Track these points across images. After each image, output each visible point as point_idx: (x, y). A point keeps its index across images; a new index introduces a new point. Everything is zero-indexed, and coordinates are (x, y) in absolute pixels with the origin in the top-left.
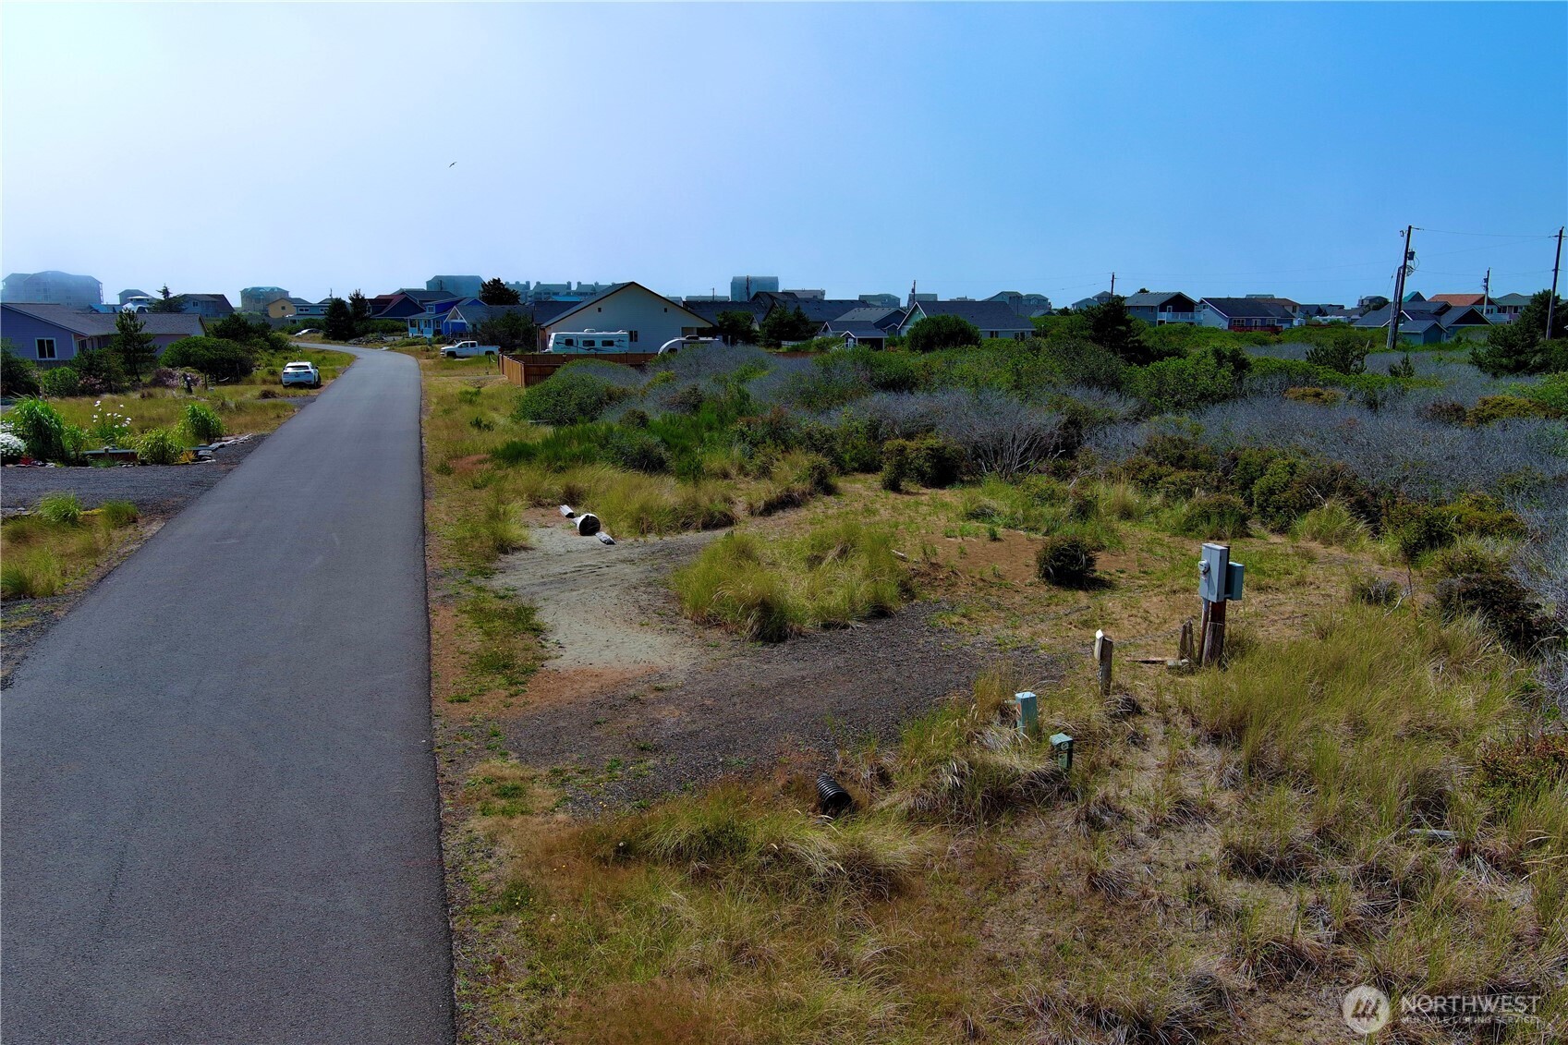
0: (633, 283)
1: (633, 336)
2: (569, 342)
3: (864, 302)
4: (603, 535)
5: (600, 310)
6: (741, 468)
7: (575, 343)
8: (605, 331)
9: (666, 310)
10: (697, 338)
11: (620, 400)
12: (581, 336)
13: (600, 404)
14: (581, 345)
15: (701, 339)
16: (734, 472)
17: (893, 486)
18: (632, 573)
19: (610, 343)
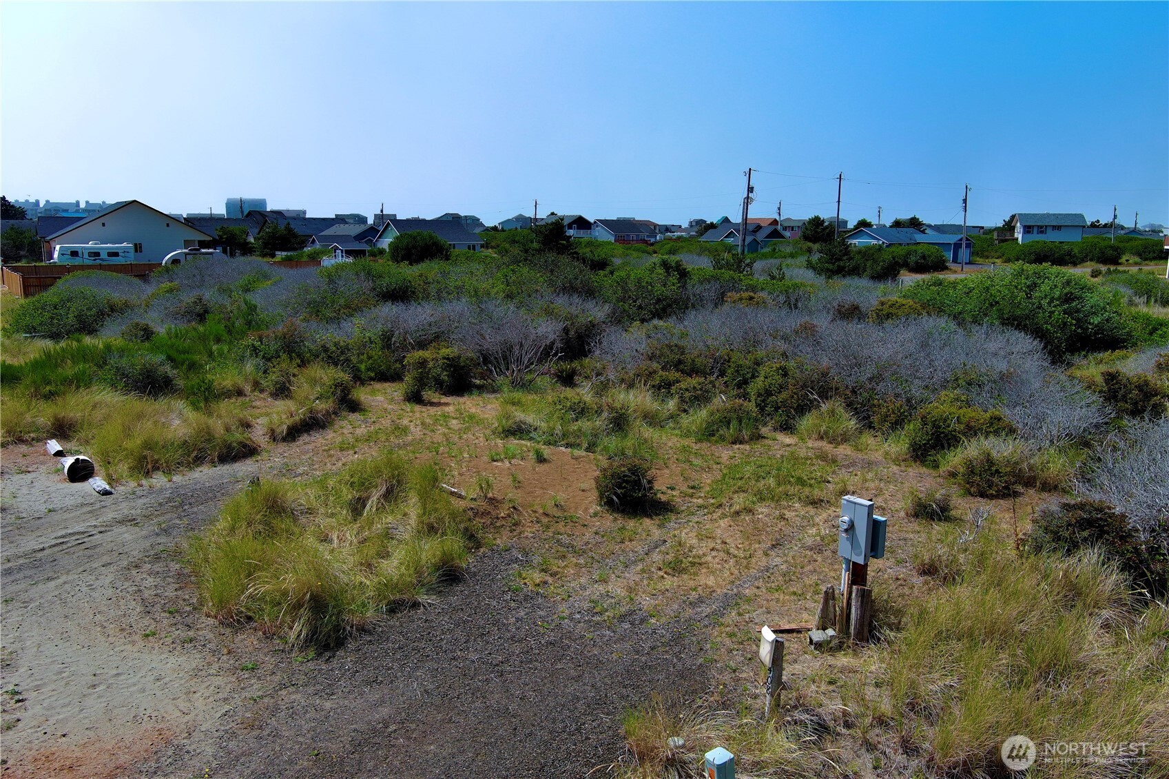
0: (135, 201)
1: (138, 248)
2: (74, 254)
3: (340, 219)
4: (98, 483)
5: (104, 225)
6: (256, 385)
7: (80, 254)
8: (110, 243)
9: (168, 225)
10: (198, 250)
11: (122, 311)
12: (84, 248)
13: (101, 315)
14: (86, 256)
15: (203, 251)
16: (248, 388)
17: (415, 398)
19: (116, 254)
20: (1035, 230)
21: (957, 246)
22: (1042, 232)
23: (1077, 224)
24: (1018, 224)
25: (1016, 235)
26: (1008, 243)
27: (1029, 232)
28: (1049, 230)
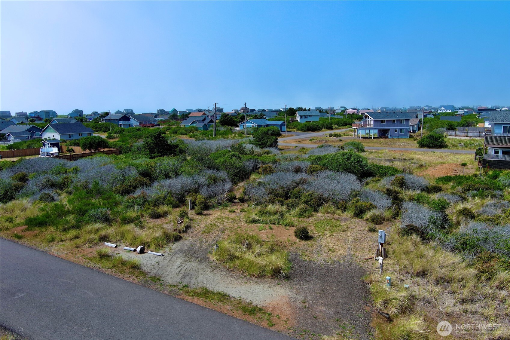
4: (153, 253)
6: (141, 215)
20: (304, 117)
21: (282, 125)
22: (306, 118)
23: (317, 115)
24: (298, 115)
25: (297, 119)
26: (296, 122)
27: (302, 118)
28: (308, 117)
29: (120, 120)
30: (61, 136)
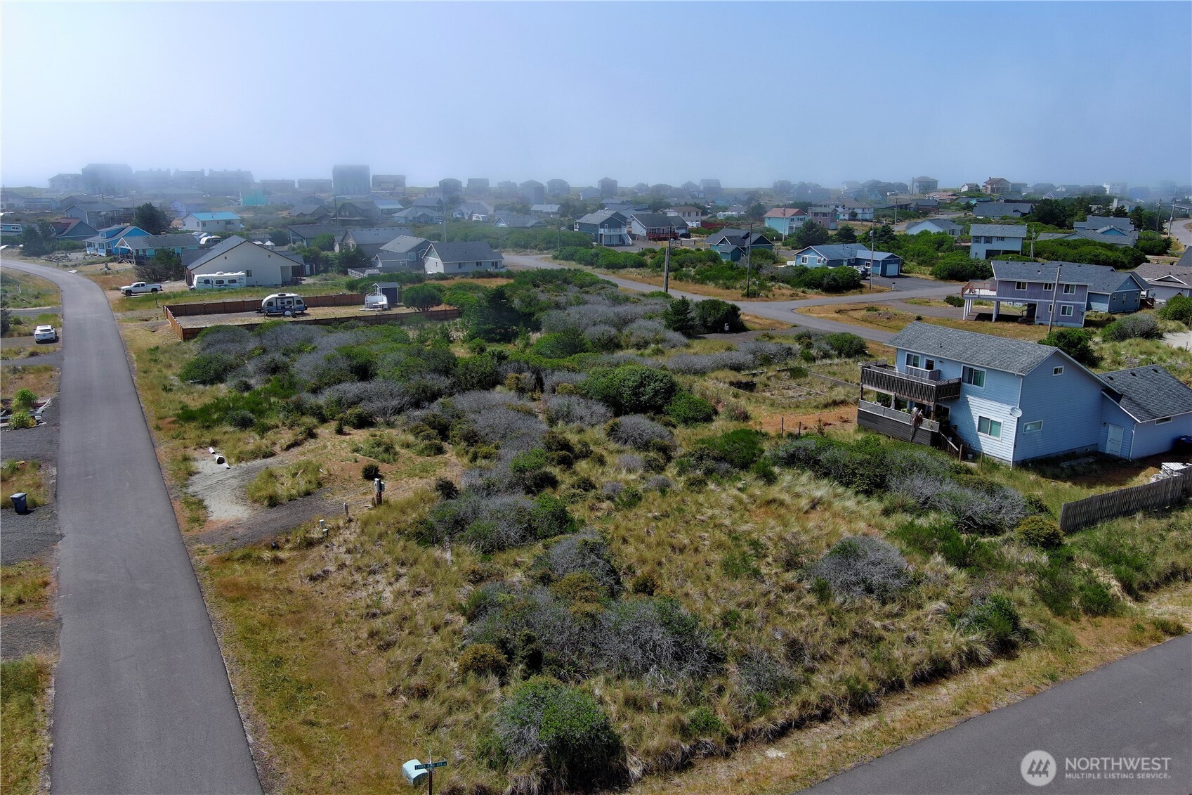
1: (248, 274)
2: (207, 281)
4: (226, 465)
5: (225, 258)
7: (210, 282)
8: (230, 273)
11: (235, 368)
12: (213, 277)
13: (225, 370)
14: (214, 283)
18: (235, 482)
19: (234, 281)
20: (983, 239)
21: (886, 263)
22: (988, 242)
28: (994, 241)
29: (602, 225)
30: (445, 265)
